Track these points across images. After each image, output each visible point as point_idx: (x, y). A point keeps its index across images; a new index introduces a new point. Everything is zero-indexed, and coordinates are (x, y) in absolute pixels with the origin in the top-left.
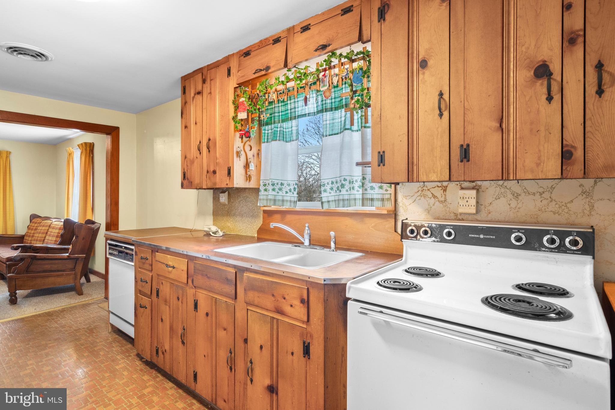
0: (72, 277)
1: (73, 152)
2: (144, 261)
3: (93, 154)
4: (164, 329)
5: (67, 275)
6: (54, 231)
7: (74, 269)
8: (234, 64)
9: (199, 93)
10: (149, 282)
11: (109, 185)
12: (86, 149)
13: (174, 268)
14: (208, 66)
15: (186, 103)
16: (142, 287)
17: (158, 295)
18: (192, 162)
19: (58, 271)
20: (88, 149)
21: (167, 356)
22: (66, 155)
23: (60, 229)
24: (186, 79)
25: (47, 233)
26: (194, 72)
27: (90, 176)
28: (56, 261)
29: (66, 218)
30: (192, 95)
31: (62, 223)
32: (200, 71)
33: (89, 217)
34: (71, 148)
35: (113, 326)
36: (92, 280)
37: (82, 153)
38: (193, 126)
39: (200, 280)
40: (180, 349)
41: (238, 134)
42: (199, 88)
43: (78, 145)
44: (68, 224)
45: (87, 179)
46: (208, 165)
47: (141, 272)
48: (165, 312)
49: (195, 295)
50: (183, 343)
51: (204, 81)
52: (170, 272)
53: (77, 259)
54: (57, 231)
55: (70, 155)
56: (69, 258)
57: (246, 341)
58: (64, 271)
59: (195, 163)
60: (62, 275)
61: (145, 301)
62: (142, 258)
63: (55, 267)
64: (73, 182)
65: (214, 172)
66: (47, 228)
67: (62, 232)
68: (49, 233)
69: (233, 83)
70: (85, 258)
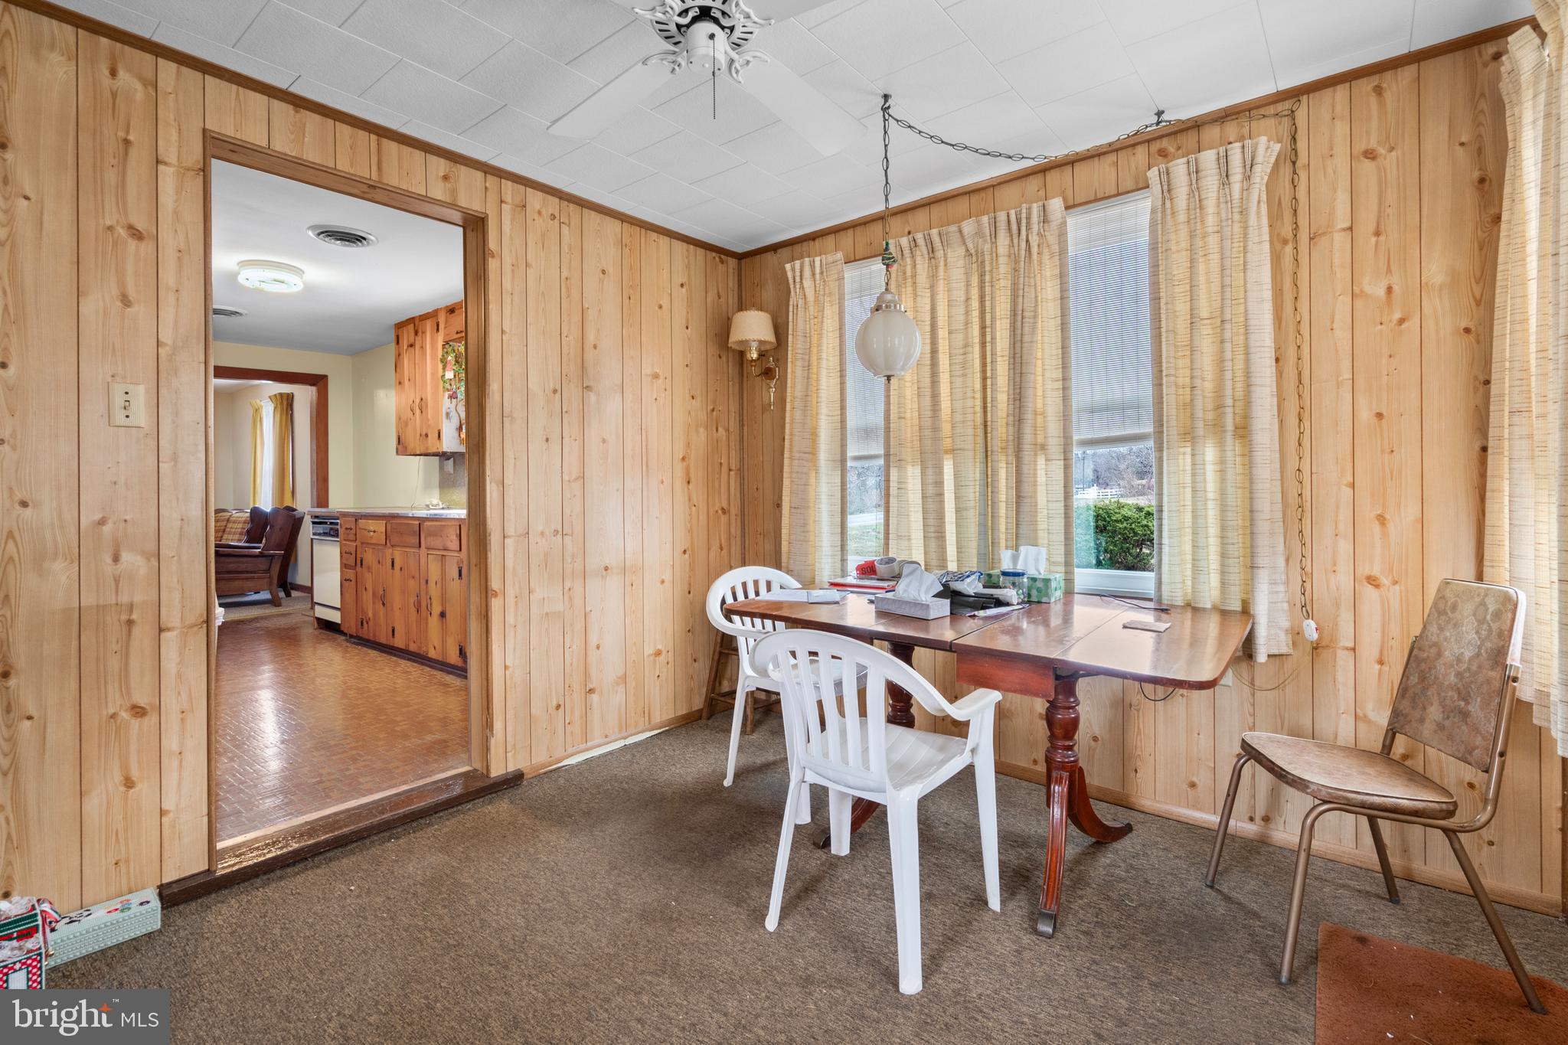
0: (266, 580)
1: (262, 407)
2: (348, 531)
3: (292, 410)
4: (367, 598)
5: (259, 578)
6: (236, 526)
7: (268, 570)
8: (442, 319)
9: (411, 346)
10: (353, 552)
11: (315, 455)
12: (282, 403)
13: (374, 532)
14: (420, 316)
15: (399, 355)
16: (347, 560)
17: (362, 564)
18: (406, 424)
19: (247, 572)
20: (285, 403)
21: (371, 623)
22: (251, 411)
23: (245, 522)
24: (400, 326)
25: (224, 531)
26: (407, 320)
27: (288, 440)
28: (245, 559)
29: (251, 506)
30: (405, 347)
31: (248, 515)
32: (411, 320)
33: (288, 502)
34: (258, 401)
35: (319, 620)
36: (293, 595)
37: (275, 408)
38: (406, 382)
39: (395, 539)
40: (381, 610)
41: (447, 394)
42: (412, 340)
43: (270, 397)
44: (256, 513)
45: (284, 447)
46: (421, 428)
47: (345, 545)
48: (369, 580)
49: (392, 554)
50: (384, 604)
51: (416, 333)
52: (371, 537)
53: (273, 556)
54: (240, 526)
55: (257, 411)
56: (261, 555)
57: (427, 582)
58: (255, 572)
59: (409, 426)
60: (253, 578)
61: (351, 574)
62: (346, 529)
63: (243, 567)
64: (262, 452)
65: (427, 435)
66: (224, 524)
67: (248, 526)
68: (228, 530)
69: (440, 339)
70: (283, 556)
